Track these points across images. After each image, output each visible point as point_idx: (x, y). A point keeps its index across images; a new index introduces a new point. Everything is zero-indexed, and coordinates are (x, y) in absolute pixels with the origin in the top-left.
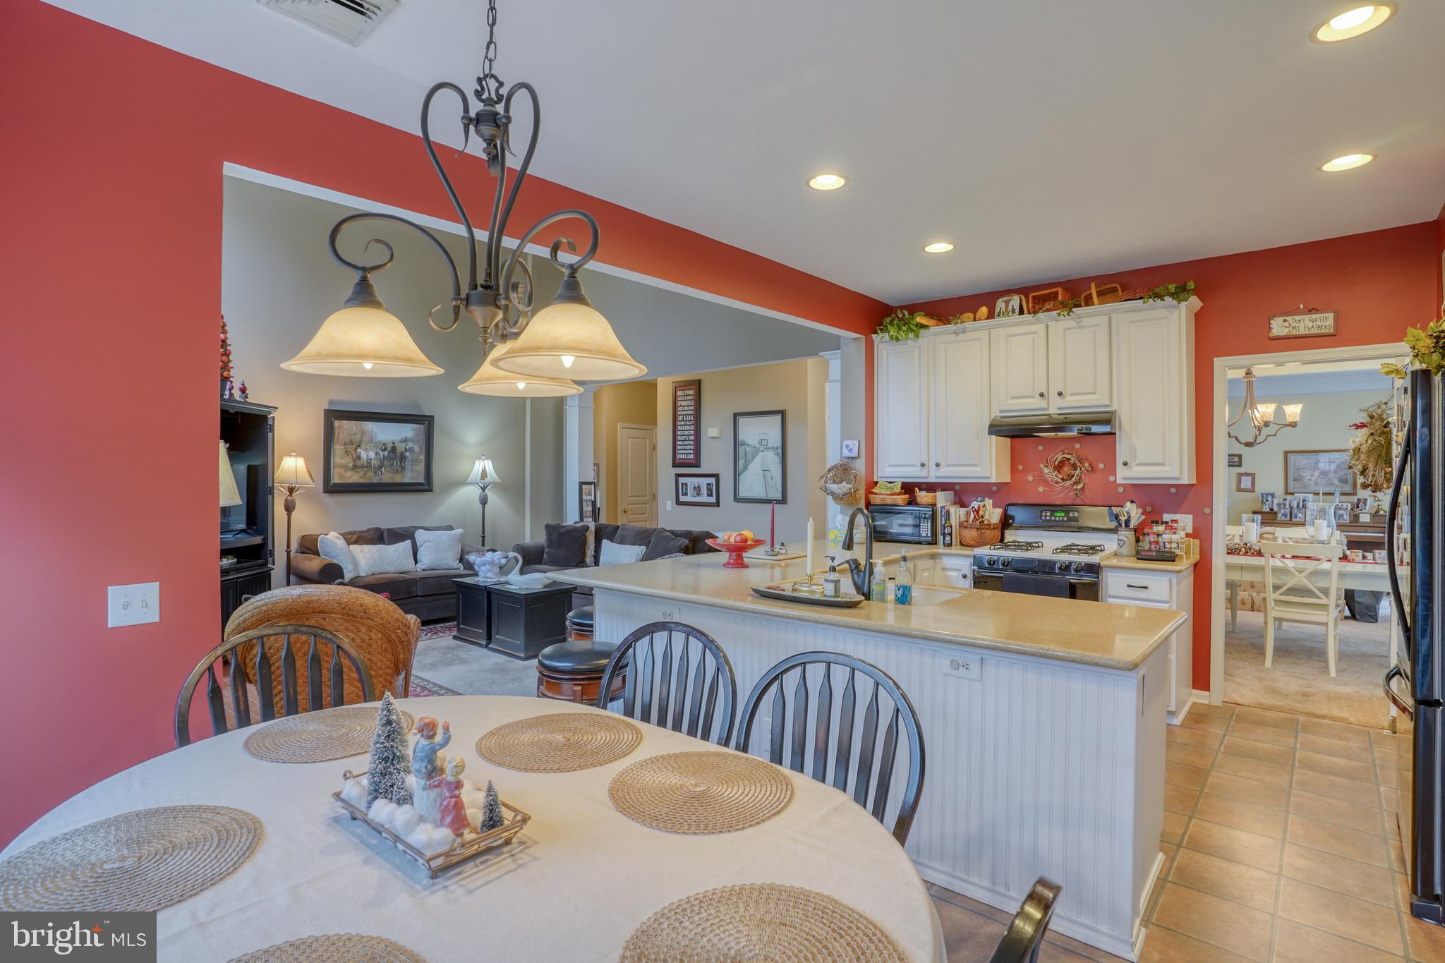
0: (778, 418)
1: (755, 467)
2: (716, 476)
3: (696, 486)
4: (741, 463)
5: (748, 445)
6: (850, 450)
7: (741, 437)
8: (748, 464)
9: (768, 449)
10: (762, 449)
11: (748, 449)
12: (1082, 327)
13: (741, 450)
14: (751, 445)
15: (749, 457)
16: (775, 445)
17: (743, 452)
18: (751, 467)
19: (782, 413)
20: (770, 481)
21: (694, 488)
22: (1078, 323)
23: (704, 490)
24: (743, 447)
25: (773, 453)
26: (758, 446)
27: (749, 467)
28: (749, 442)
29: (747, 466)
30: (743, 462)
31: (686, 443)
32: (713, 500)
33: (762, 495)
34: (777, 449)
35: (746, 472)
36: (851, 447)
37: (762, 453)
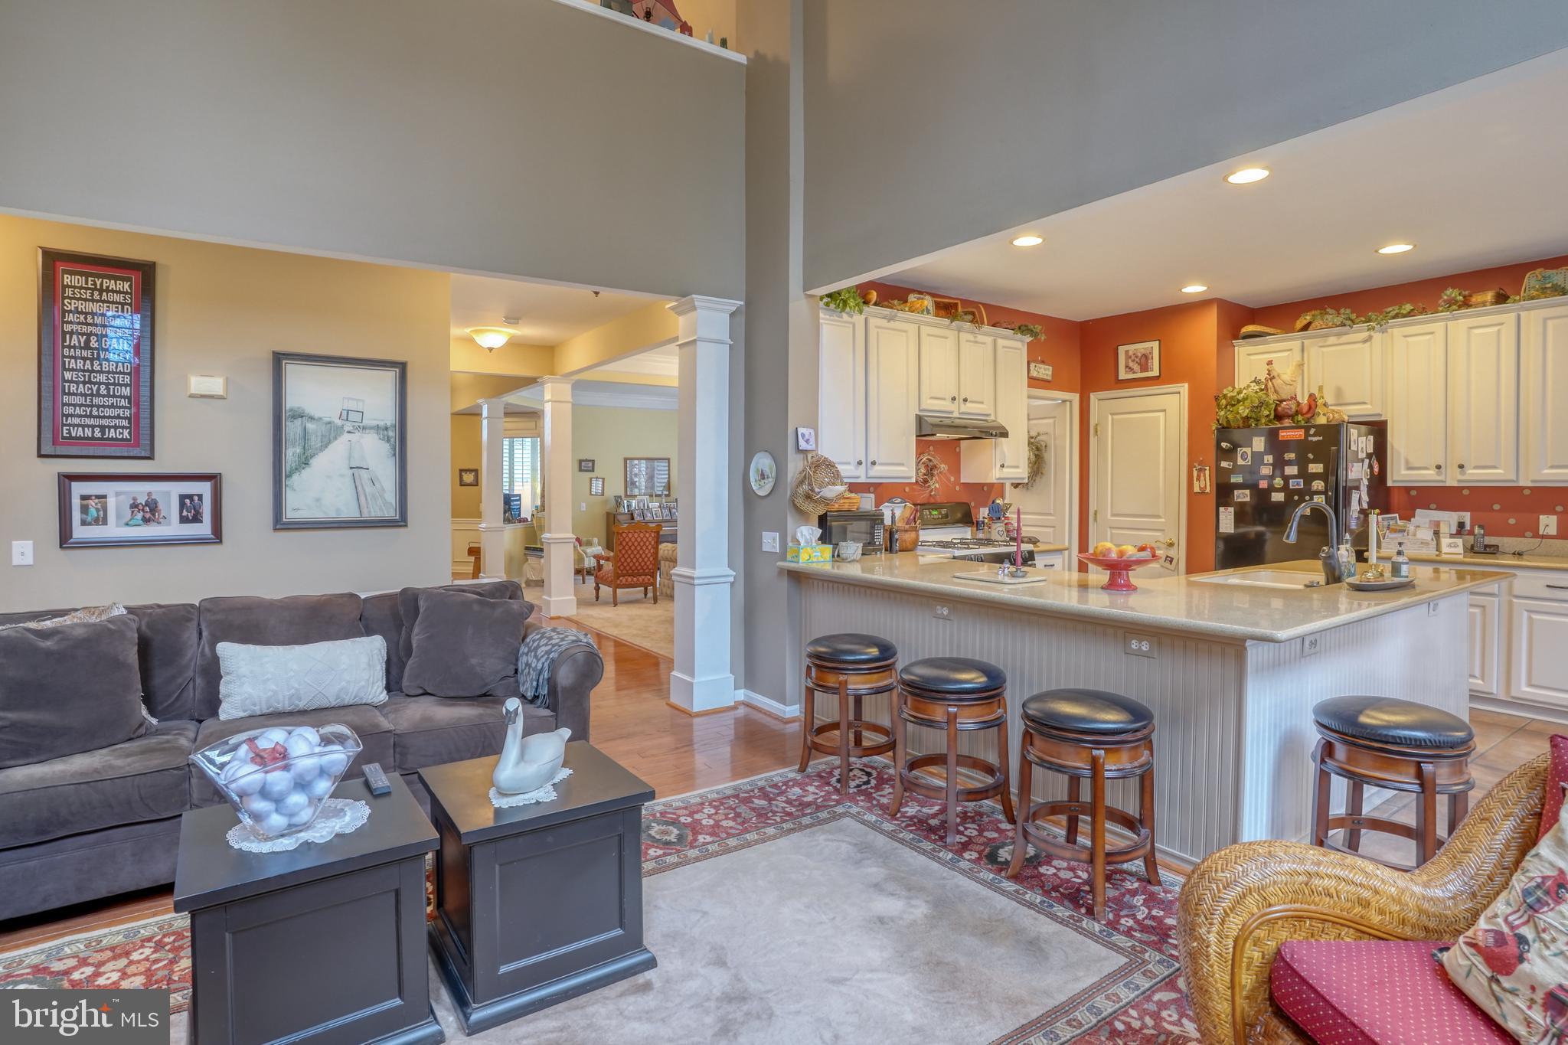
0: (390, 377)
1: (330, 463)
2: (214, 479)
3: (142, 500)
4: (291, 453)
5: (312, 418)
6: (807, 441)
7: (291, 401)
8: (312, 457)
9: (364, 428)
10: (347, 428)
11: (310, 426)
12: (976, 342)
13: (292, 429)
14: (320, 419)
15: (315, 442)
16: (381, 424)
17: (299, 430)
18: (320, 462)
19: (402, 367)
20: (369, 489)
21: (134, 506)
22: (975, 337)
23: (171, 509)
24: (298, 422)
25: (376, 436)
26: (339, 422)
27: (314, 462)
28: (310, 409)
29: (307, 459)
30: (298, 450)
31: (97, 401)
32: (204, 529)
33: (350, 512)
34: (386, 429)
35: (306, 473)
36: (807, 437)
37: (346, 434)
